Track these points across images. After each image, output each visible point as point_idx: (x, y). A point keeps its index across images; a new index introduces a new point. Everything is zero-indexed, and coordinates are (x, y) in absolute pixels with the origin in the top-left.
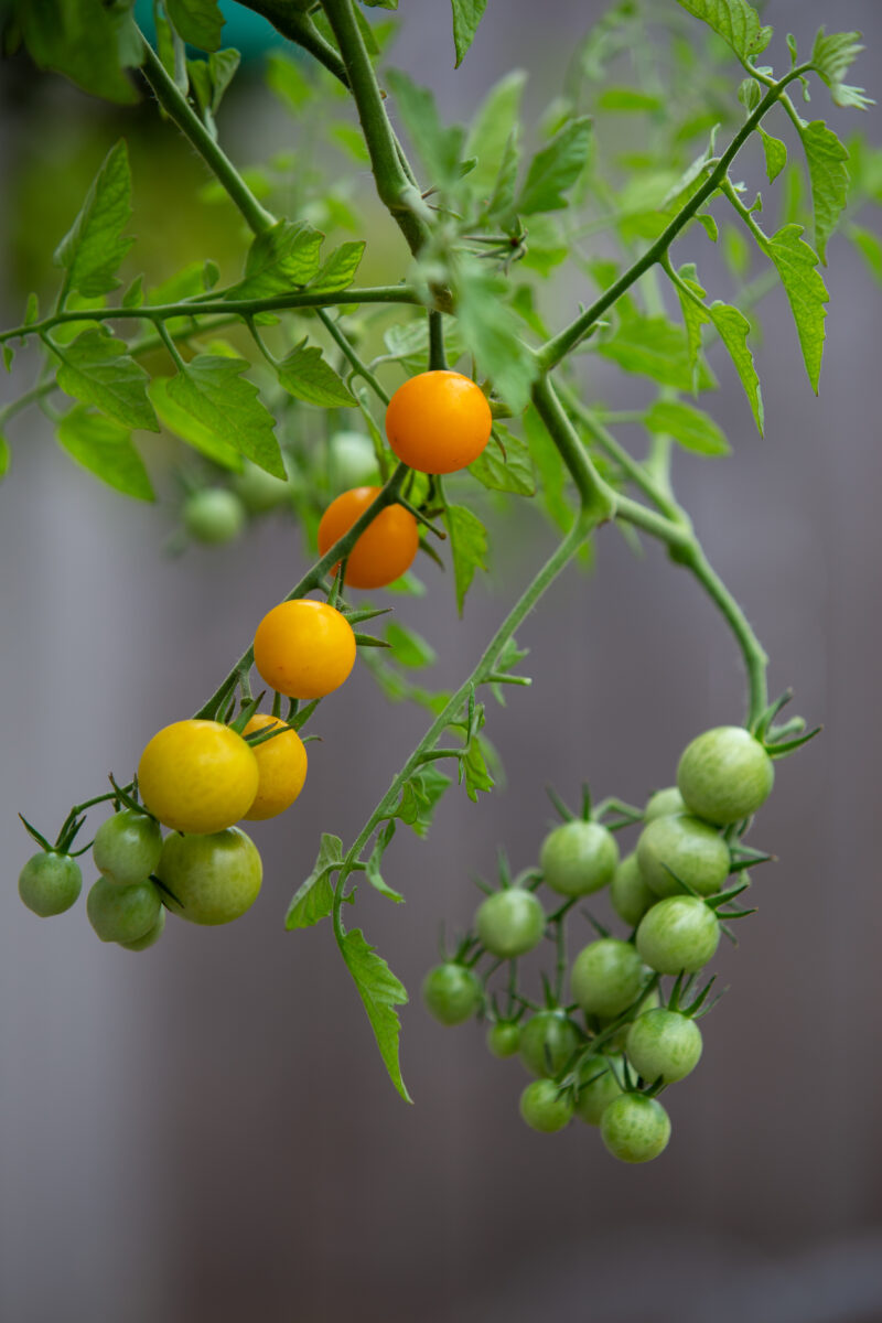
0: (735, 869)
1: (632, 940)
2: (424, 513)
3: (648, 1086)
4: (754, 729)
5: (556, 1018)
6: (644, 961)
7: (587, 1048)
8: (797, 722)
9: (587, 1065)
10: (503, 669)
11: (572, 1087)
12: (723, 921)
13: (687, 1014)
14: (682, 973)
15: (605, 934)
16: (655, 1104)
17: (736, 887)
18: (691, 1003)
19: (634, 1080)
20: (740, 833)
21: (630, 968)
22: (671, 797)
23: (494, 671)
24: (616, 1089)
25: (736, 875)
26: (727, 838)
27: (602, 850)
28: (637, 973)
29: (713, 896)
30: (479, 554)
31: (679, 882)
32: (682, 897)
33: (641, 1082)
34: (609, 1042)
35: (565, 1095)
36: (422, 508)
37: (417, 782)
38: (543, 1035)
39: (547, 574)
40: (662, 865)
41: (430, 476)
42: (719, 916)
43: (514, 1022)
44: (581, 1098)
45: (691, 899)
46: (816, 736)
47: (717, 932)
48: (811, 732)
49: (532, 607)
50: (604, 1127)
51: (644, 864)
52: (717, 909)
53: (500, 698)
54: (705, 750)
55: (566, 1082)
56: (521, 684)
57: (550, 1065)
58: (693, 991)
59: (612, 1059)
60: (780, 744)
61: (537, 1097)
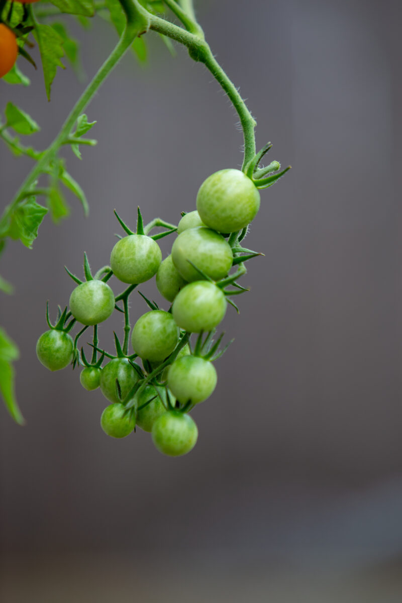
0: (236, 262)
1: (170, 311)
2: (21, 29)
3: (182, 406)
4: (246, 170)
5: (124, 363)
6: (179, 324)
7: (143, 382)
8: (275, 164)
9: (144, 393)
10: (79, 134)
11: (133, 408)
12: (228, 297)
13: (206, 358)
14: (202, 332)
15: (154, 308)
16: (187, 417)
17: (236, 274)
18: (209, 350)
19: (173, 401)
20: (240, 239)
21: (170, 329)
22: (193, 217)
23: (71, 136)
24: (162, 409)
25: (237, 265)
26: (231, 243)
27: (150, 252)
28: (174, 332)
29: (222, 281)
30: (58, 57)
31: (199, 272)
32: (201, 282)
33: (178, 403)
34: (158, 377)
35: (129, 412)
36: (20, 27)
37: (22, 212)
38: (116, 374)
39: (105, 71)
40: (188, 261)
41: (24, 5)
42: (226, 294)
43: (97, 367)
44: (140, 415)
45: (207, 283)
46: (286, 173)
47: (224, 303)
48: (283, 170)
49: (95, 92)
50: (154, 433)
51: (176, 262)
52: (224, 289)
53: (78, 153)
54: (214, 185)
55: (129, 405)
56: (89, 145)
57: (120, 394)
58: (211, 342)
59: (159, 388)
60: (263, 179)
61: (111, 415)
